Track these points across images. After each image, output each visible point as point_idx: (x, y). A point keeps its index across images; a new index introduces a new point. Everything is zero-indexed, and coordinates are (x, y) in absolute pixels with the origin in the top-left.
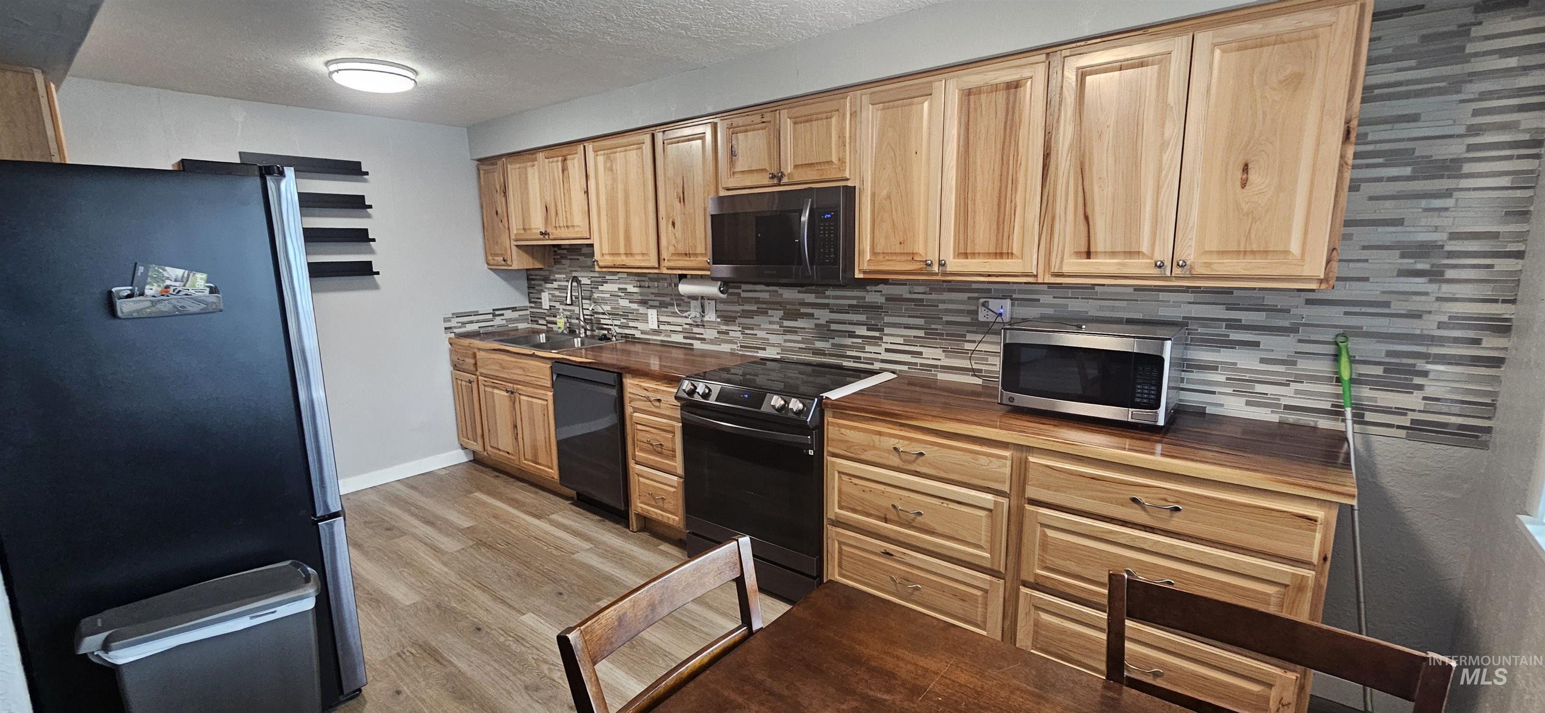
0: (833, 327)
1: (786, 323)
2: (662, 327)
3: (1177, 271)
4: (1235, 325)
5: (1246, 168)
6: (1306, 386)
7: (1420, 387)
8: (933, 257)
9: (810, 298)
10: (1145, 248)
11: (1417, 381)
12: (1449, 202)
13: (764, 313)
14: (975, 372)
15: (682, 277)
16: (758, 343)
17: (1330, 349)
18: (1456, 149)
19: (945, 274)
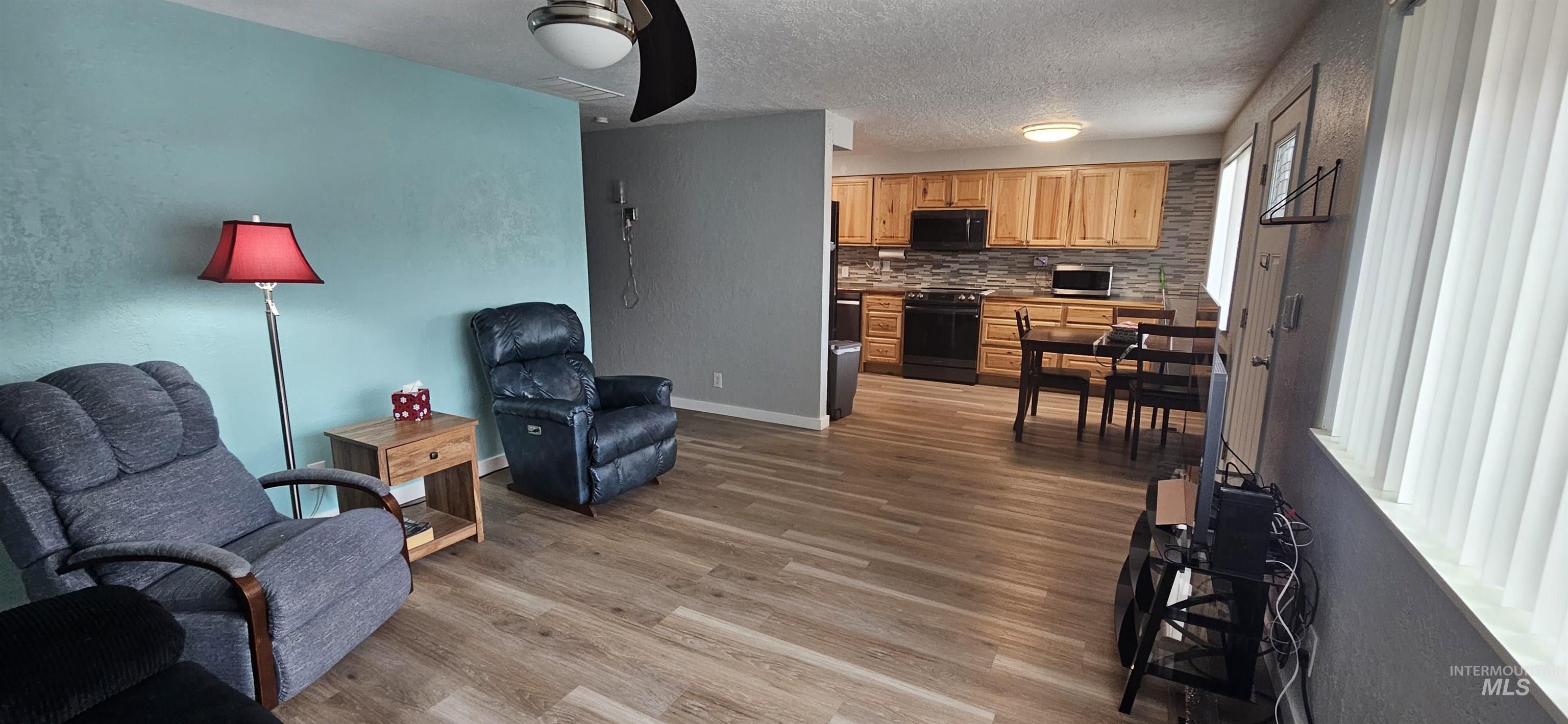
0: (961, 271)
1: (933, 271)
2: (851, 276)
3: (1114, 244)
4: (1129, 264)
5: (1135, 212)
6: (1151, 284)
7: (1183, 282)
8: (1023, 239)
9: (949, 258)
10: (1104, 236)
11: (1182, 279)
12: (1190, 224)
13: (922, 266)
14: (1030, 288)
15: (880, 248)
16: (917, 281)
17: (1159, 271)
18: (1191, 208)
19: (1028, 246)
